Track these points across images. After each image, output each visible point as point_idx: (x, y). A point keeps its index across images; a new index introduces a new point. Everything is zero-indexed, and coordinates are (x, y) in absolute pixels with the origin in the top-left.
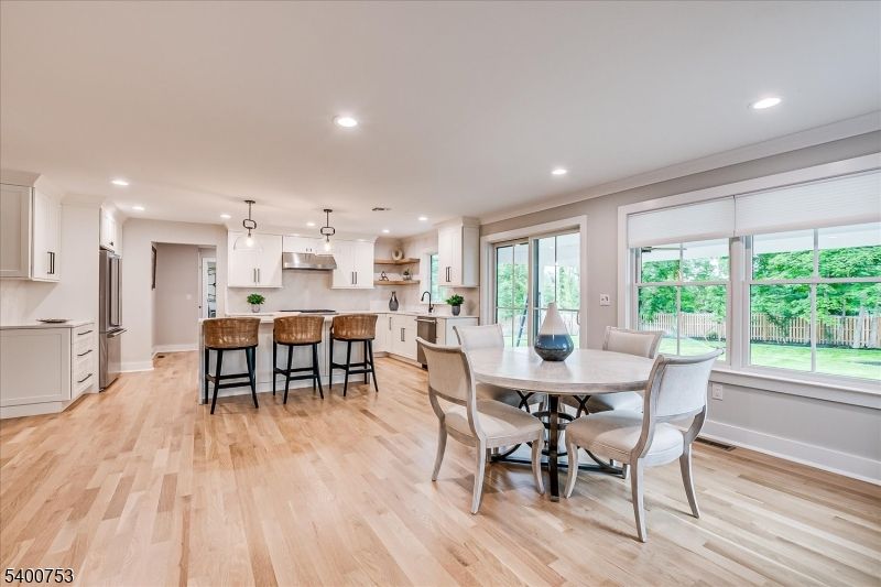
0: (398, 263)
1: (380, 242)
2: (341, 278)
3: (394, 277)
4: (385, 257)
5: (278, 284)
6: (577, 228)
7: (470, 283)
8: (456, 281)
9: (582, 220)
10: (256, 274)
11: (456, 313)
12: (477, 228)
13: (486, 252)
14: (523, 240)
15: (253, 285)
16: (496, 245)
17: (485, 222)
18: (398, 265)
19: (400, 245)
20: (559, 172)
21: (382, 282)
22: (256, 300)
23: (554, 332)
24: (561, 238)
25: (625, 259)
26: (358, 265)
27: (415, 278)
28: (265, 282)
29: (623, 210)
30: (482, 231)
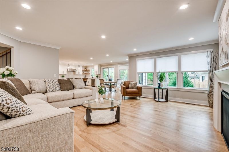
0: (86, 70)
1: (83, 66)
2: (77, 73)
3: (85, 72)
4: (84, 69)
5: (67, 74)
6: (113, 67)
7: (99, 74)
8: (97, 73)
9: (114, 66)
10: (63, 72)
11: (97, 78)
12: (100, 66)
13: (102, 69)
14: (107, 68)
15: (63, 74)
16: (103, 68)
17: (102, 65)
18: (86, 71)
19: (86, 67)
20: (111, 62)
21: (83, 73)
22: (63, 76)
23: (110, 78)
24: (112, 68)
25: (119, 71)
26: (80, 70)
27: (89, 73)
28: (65, 73)
29: (119, 65)
30: (101, 66)
